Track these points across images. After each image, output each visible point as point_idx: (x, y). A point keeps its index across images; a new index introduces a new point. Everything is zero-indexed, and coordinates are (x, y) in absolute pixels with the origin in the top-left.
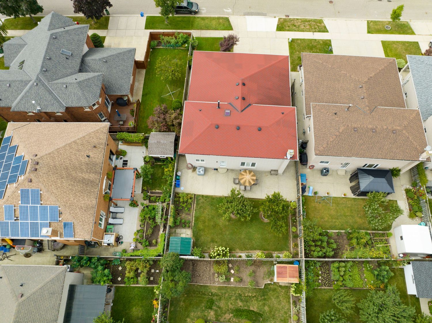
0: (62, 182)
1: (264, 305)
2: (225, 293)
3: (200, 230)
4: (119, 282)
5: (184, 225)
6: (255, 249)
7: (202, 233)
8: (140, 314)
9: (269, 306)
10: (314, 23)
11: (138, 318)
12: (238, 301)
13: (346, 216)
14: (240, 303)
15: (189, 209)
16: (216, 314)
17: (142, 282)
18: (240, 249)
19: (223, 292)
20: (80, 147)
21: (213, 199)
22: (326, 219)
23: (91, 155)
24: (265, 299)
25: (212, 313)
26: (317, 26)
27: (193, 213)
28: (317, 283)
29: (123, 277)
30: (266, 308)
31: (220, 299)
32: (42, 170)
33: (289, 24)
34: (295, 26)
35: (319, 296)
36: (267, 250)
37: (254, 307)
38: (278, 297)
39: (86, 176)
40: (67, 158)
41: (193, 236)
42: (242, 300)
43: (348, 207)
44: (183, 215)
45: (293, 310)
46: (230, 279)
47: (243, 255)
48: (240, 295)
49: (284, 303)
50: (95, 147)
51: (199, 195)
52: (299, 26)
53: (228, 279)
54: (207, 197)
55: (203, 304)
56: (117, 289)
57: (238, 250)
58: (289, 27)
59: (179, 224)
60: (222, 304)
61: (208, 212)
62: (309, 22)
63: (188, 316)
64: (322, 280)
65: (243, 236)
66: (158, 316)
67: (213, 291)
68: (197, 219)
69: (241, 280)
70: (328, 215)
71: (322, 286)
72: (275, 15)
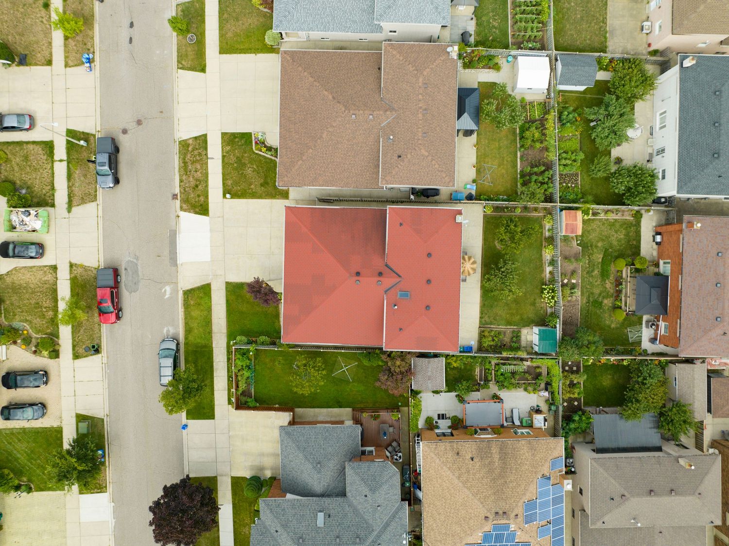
0: (511, 482)
1: (596, 247)
2: (587, 288)
3: (522, 319)
4: (579, 404)
5: (517, 336)
6: (541, 255)
7: (525, 316)
8: (609, 377)
9: (598, 242)
10: (189, 155)
11: (613, 378)
12: (593, 274)
13: (500, 148)
14: (596, 272)
15: (499, 333)
16: (607, 297)
17: (580, 379)
18: (542, 273)
19: (585, 290)
20: (463, 470)
21: (484, 305)
22: (503, 171)
23: (470, 456)
24: (591, 246)
25: (605, 301)
26: (193, 150)
27: (502, 328)
28: (575, 189)
29: (576, 399)
30: (600, 244)
31: (592, 293)
32: (503, 506)
33: (192, 196)
34: (197, 186)
35: (587, 187)
36: (541, 242)
37: (598, 257)
38: (588, 232)
39: (496, 457)
40: (482, 483)
41: (529, 326)
42: (593, 271)
44: (507, 339)
45: (602, 216)
46: (573, 284)
47: (548, 269)
48: (588, 273)
49: (594, 225)
50: (458, 454)
51: (480, 322)
52: (197, 180)
53: (573, 287)
54: (482, 313)
55: (598, 311)
56: (587, 404)
57: (543, 275)
58: (199, 196)
59: (515, 344)
60: (597, 291)
61: (501, 311)
62: (187, 163)
63: (609, 327)
64: (572, 183)
65: (527, 270)
66: (612, 358)
67: (584, 302)
68: (509, 323)
69: (573, 272)
70: (500, 169)
71: (577, 183)
72: (173, 216)
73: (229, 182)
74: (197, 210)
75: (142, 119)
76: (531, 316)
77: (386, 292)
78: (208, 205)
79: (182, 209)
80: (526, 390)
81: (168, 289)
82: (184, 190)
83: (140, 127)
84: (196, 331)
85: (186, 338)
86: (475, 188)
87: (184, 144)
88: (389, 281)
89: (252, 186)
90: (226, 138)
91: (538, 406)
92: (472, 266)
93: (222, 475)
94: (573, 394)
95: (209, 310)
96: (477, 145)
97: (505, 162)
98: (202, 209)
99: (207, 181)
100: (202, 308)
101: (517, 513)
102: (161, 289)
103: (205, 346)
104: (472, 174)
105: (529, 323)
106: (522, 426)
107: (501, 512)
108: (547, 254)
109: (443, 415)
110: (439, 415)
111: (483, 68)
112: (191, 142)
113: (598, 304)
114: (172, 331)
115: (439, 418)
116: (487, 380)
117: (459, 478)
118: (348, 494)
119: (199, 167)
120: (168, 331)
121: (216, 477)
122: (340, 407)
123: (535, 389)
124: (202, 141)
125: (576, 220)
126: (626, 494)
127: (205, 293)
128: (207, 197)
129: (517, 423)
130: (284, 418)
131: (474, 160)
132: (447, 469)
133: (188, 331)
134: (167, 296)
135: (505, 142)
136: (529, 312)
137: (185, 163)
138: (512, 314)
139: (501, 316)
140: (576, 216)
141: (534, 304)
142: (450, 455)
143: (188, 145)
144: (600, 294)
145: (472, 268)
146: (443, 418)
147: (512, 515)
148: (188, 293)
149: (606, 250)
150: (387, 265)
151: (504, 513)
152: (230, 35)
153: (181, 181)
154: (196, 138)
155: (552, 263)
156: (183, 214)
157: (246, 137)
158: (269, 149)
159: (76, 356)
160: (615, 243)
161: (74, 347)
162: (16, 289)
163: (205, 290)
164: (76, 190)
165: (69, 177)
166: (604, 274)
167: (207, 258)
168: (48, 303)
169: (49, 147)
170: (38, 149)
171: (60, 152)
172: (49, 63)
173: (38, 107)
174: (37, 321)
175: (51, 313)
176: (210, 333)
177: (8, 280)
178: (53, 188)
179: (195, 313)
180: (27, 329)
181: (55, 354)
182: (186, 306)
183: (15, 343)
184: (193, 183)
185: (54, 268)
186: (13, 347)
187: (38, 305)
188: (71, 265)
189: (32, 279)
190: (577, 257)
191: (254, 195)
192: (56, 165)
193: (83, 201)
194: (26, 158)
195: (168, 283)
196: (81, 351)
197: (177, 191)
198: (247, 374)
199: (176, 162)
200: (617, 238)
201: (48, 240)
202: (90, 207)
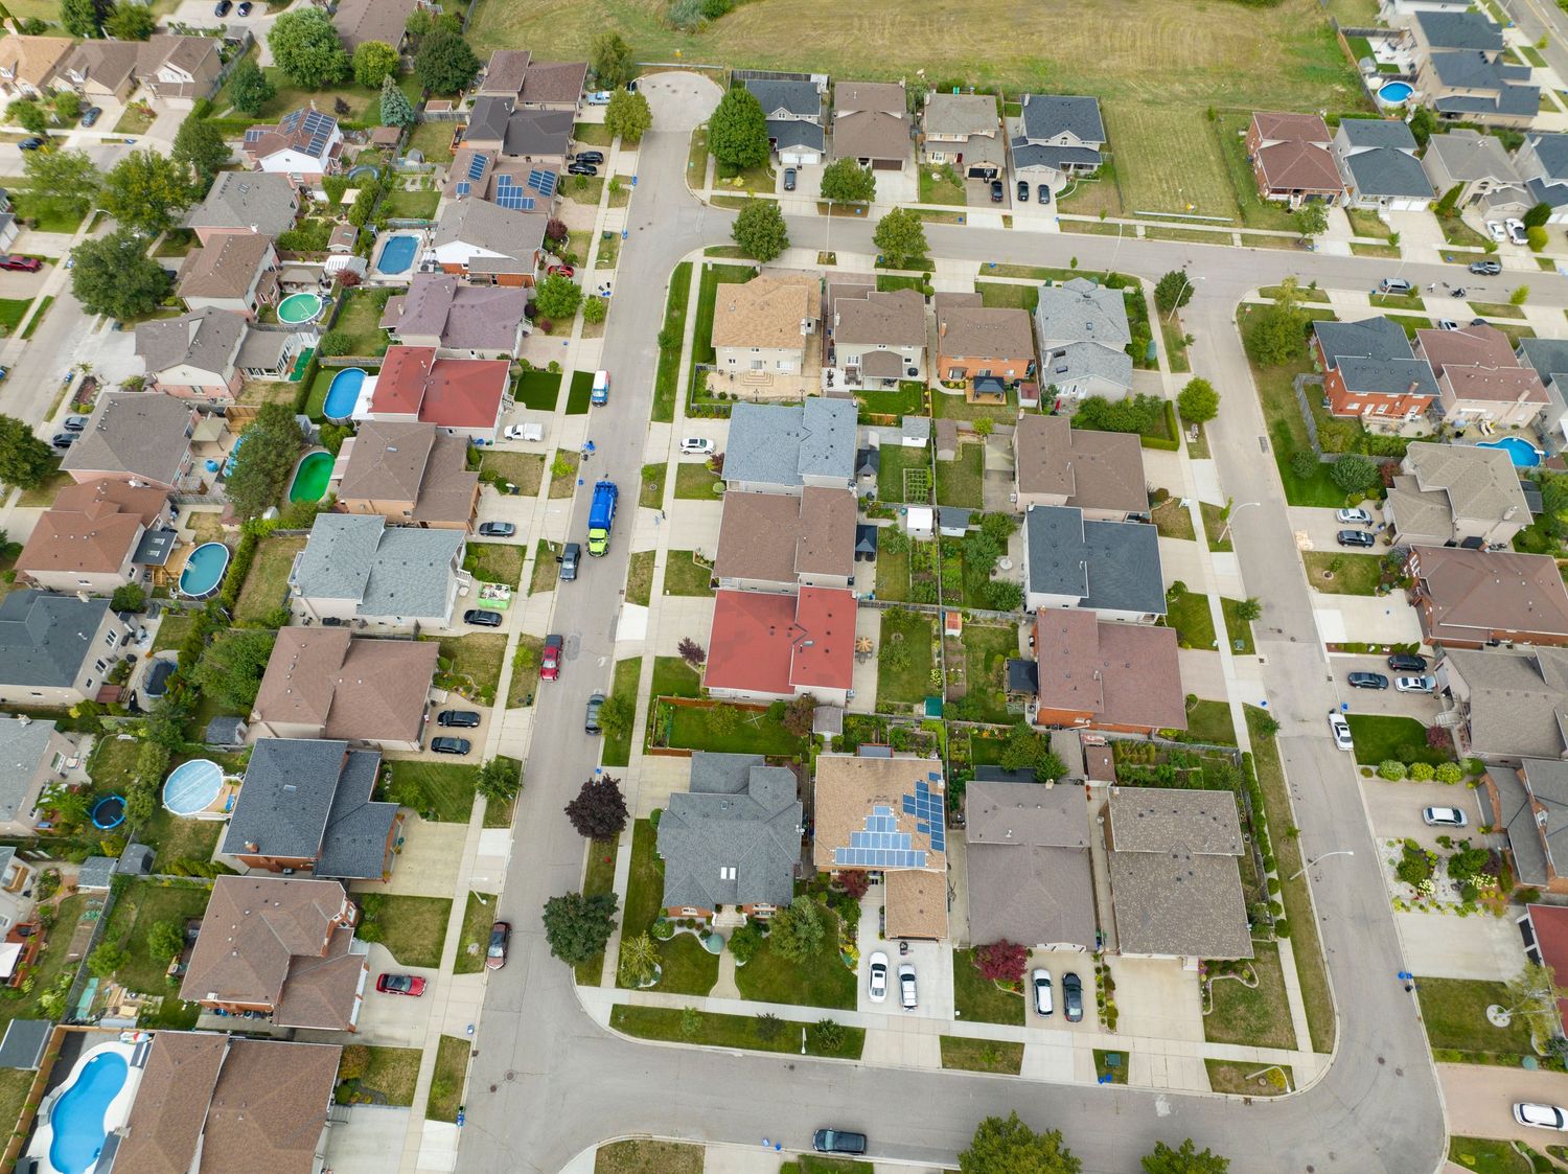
1: (979, 648)
2: (972, 678)
3: (914, 697)
6: (930, 649)
9: (980, 644)
10: (639, 564)
13: (896, 571)
14: (980, 666)
16: (991, 686)
18: (931, 662)
19: (970, 679)
21: (881, 684)
22: (898, 585)
24: (975, 646)
25: (990, 690)
26: (643, 560)
27: (896, 703)
30: (982, 646)
31: (977, 682)
33: (637, 592)
34: (642, 585)
36: (930, 638)
37: (982, 655)
41: (920, 702)
42: (977, 665)
43: (887, 567)
47: (937, 660)
48: (972, 666)
51: (877, 696)
52: (643, 581)
54: (879, 691)
55: (983, 696)
57: (932, 664)
58: (643, 593)
60: (982, 681)
61: (895, 690)
67: (970, 688)
68: (902, 700)
70: (895, 584)
71: (961, 599)
72: (618, 606)
73: (670, 584)
74: (640, 602)
76: (922, 695)
78: (649, 599)
79: (626, 600)
81: (603, 659)
82: (630, 587)
84: (623, 692)
85: (614, 695)
86: (875, 598)
87: (636, 557)
89: (689, 588)
90: (671, 554)
95: (638, 677)
96: (877, 567)
97: (900, 581)
98: (645, 602)
99: (651, 582)
100: (632, 675)
101: (895, 801)
102: (598, 660)
104: (873, 587)
105: (919, 700)
108: (936, 647)
111: (882, 517)
112: (642, 555)
113: (982, 691)
114: (602, 690)
117: (848, 776)
118: (751, 791)
119: (646, 572)
120: (599, 690)
123: (929, 756)
124: (651, 555)
125: (957, 618)
127: (636, 664)
128: (649, 594)
131: (874, 578)
133: (617, 689)
134: (602, 666)
135: (900, 568)
136: (921, 692)
137: (635, 568)
138: (906, 694)
139: (895, 694)
140: (957, 616)
141: (925, 686)
142: (842, 764)
143: (639, 557)
144: (984, 683)
147: (892, 799)
148: (620, 663)
149: (989, 649)
150: (796, 625)
152: (685, 487)
153: (629, 581)
154: (646, 553)
155: (939, 655)
156: (626, 605)
157: (688, 554)
158: (707, 562)
159: (509, 706)
160: (996, 645)
161: (509, 698)
162: (468, 648)
163: (637, 661)
164: (538, 581)
165: (535, 571)
166: (988, 668)
167: (643, 638)
168: (495, 662)
169: (523, 550)
170: (514, 550)
171: (531, 553)
172: (536, 495)
173: (520, 522)
174: (481, 675)
175: (495, 670)
176: (636, 694)
177: (464, 641)
178: (519, 578)
179: (625, 678)
180: (470, 680)
181: (491, 703)
182: (618, 672)
183: (457, 690)
184: (639, 583)
185: (507, 636)
186: (454, 695)
187: (485, 663)
188: (522, 635)
189: (485, 643)
190: (960, 652)
191: (690, 594)
192: (525, 563)
193: (543, 589)
194: (502, 555)
195: (604, 655)
196: (515, 702)
197: (625, 588)
198: (665, 722)
199: (628, 567)
200: (998, 642)
201: (506, 615)
202: (548, 595)
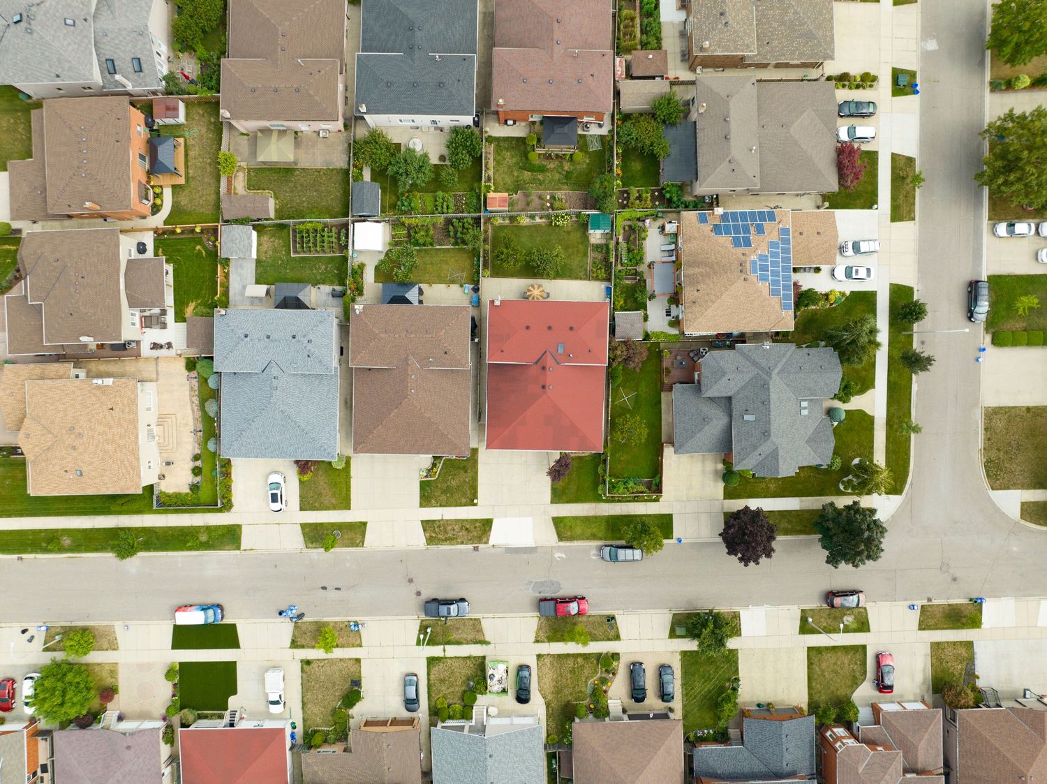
0: (716, 259)
1: (518, 177)
2: (554, 185)
3: (582, 243)
4: (657, 190)
5: (597, 247)
6: (526, 226)
7: (580, 240)
8: (633, 164)
9: (513, 176)
10: (440, 536)
11: (634, 161)
12: (542, 179)
13: (432, 263)
14: (540, 177)
15: (594, 263)
16: (562, 167)
17: (634, 191)
18: (541, 226)
19: (557, 187)
20: (707, 298)
21: (569, 276)
22: (452, 260)
23: (696, 292)
24: (517, 182)
25: (566, 168)
26: (435, 533)
27: (589, 260)
28: (468, 197)
29: (653, 195)
30: (516, 174)
31: (559, 180)
32: (735, 266)
33: (475, 533)
35: (466, 186)
36: (514, 226)
37: (527, 175)
38: (505, 184)
39: (697, 270)
40: (717, 284)
41: (588, 237)
42: (539, 180)
43: (428, 273)
44: (600, 256)
45: (491, 173)
46: (551, 197)
47: (538, 220)
48: (541, 184)
49: (499, 179)
50: (694, 302)
51: (584, 279)
52: (461, 529)
53: (553, 198)
54: (576, 278)
55: (575, 175)
56: (657, 184)
57: (544, 225)
58: (475, 527)
59: (603, 249)
60: (557, 176)
61: (575, 262)
62: (446, 538)
63: (588, 164)
64: (463, 199)
65: (538, 239)
66: (616, 162)
67: (566, 187)
68: (585, 254)
69: (540, 197)
70: (450, 264)
71: (463, 195)
72: (493, 550)
73: (464, 500)
74: (488, 528)
75: (407, 578)
76: (579, 234)
77: (558, 363)
78: (483, 519)
79: (486, 543)
80: (644, 239)
81: (557, 555)
82: (471, 541)
83: (414, 580)
84: (594, 530)
85: (601, 539)
86: (467, 285)
87: (430, 541)
88: (550, 361)
89: (467, 480)
90: (424, 504)
91: (659, 228)
92: (536, 289)
93: (723, 508)
94: (647, 198)
95: (575, 518)
96: (430, 283)
97: (445, 259)
98: (487, 524)
99: (463, 520)
100: (574, 525)
101: (741, 255)
102: (558, 561)
103: (607, 522)
104: (455, 288)
105: (585, 237)
106: (676, 243)
107: (740, 268)
108: (524, 221)
109: (667, 312)
110: (667, 315)
111: (362, 278)
112: (428, 535)
113: (568, 175)
114: (594, 552)
115: (670, 315)
116: (636, 274)
117: (713, 302)
118: (729, 394)
119: (450, 527)
120: (594, 555)
121: (724, 513)
122: (660, 402)
123: (644, 231)
124: (427, 525)
125: (495, 198)
126: (728, 159)
127: (561, 522)
128: (476, 520)
129: (673, 247)
130: (668, 452)
131: (443, 286)
132: (707, 312)
133: (594, 537)
134: (564, 556)
135: (428, 258)
136: (576, 236)
137: (446, 540)
138: (578, 251)
139: (579, 262)
140: (492, 198)
141: (569, 233)
142: (696, 309)
143: (431, 537)
144: (560, 173)
145: (538, 289)
146: (670, 312)
147: (743, 258)
148: (561, 537)
149: (520, 168)
150: (536, 363)
151: (741, 265)
152: (334, 501)
153: (462, 543)
154: (424, 530)
155: (532, 217)
156: (491, 542)
157: (424, 485)
158: (434, 465)
159: (617, 637)
160: (514, 160)
161: (609, 639)
163: (557, 521)
164: (470, 637)
165: (459, 643)
166: (542, 169)
167: (531, 519)
169: (432, 661)
170: (434, 670)
171: (437, 651)
172: (358, 661)
173: (397, 671)
174: (587, 672)
176: (596, 517)
177: (550, 697)
178: (469, 657)
179: (578, 530)
180: (594, 680)
181: (615, 656)
182: (572, 538)
183: (605, 692)
184: (464, 532)
185: (539, 656)
186: (610, 693)
187: (572, 671)
188: (537, 641)
189: (549, 677)
190: (527, 195)
191: (475, 479)
192: (448, 654)
193: (480, 631)
194: (442, 681)
195: (552, 555)
196: (613, 633)
197: (470, 547)
198: (631, 484)
199: (445, 547)
200: (510, 158)
201: (514, 662)
202: (485, 624)
